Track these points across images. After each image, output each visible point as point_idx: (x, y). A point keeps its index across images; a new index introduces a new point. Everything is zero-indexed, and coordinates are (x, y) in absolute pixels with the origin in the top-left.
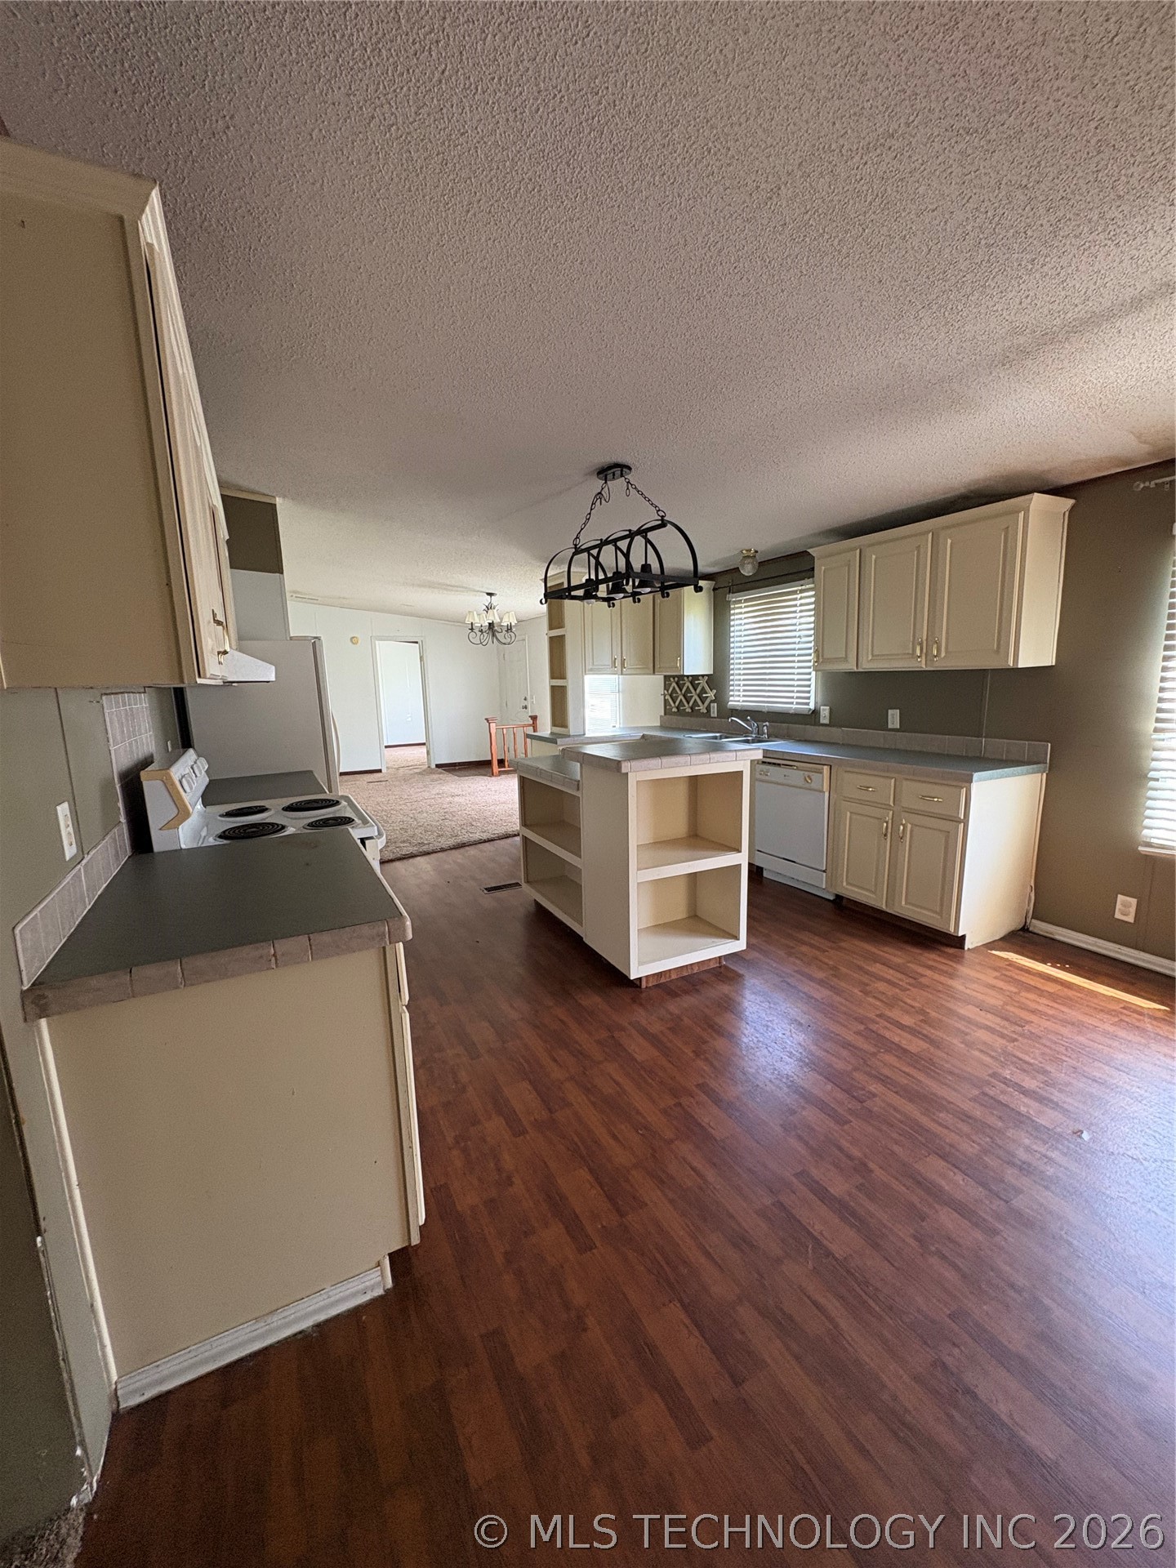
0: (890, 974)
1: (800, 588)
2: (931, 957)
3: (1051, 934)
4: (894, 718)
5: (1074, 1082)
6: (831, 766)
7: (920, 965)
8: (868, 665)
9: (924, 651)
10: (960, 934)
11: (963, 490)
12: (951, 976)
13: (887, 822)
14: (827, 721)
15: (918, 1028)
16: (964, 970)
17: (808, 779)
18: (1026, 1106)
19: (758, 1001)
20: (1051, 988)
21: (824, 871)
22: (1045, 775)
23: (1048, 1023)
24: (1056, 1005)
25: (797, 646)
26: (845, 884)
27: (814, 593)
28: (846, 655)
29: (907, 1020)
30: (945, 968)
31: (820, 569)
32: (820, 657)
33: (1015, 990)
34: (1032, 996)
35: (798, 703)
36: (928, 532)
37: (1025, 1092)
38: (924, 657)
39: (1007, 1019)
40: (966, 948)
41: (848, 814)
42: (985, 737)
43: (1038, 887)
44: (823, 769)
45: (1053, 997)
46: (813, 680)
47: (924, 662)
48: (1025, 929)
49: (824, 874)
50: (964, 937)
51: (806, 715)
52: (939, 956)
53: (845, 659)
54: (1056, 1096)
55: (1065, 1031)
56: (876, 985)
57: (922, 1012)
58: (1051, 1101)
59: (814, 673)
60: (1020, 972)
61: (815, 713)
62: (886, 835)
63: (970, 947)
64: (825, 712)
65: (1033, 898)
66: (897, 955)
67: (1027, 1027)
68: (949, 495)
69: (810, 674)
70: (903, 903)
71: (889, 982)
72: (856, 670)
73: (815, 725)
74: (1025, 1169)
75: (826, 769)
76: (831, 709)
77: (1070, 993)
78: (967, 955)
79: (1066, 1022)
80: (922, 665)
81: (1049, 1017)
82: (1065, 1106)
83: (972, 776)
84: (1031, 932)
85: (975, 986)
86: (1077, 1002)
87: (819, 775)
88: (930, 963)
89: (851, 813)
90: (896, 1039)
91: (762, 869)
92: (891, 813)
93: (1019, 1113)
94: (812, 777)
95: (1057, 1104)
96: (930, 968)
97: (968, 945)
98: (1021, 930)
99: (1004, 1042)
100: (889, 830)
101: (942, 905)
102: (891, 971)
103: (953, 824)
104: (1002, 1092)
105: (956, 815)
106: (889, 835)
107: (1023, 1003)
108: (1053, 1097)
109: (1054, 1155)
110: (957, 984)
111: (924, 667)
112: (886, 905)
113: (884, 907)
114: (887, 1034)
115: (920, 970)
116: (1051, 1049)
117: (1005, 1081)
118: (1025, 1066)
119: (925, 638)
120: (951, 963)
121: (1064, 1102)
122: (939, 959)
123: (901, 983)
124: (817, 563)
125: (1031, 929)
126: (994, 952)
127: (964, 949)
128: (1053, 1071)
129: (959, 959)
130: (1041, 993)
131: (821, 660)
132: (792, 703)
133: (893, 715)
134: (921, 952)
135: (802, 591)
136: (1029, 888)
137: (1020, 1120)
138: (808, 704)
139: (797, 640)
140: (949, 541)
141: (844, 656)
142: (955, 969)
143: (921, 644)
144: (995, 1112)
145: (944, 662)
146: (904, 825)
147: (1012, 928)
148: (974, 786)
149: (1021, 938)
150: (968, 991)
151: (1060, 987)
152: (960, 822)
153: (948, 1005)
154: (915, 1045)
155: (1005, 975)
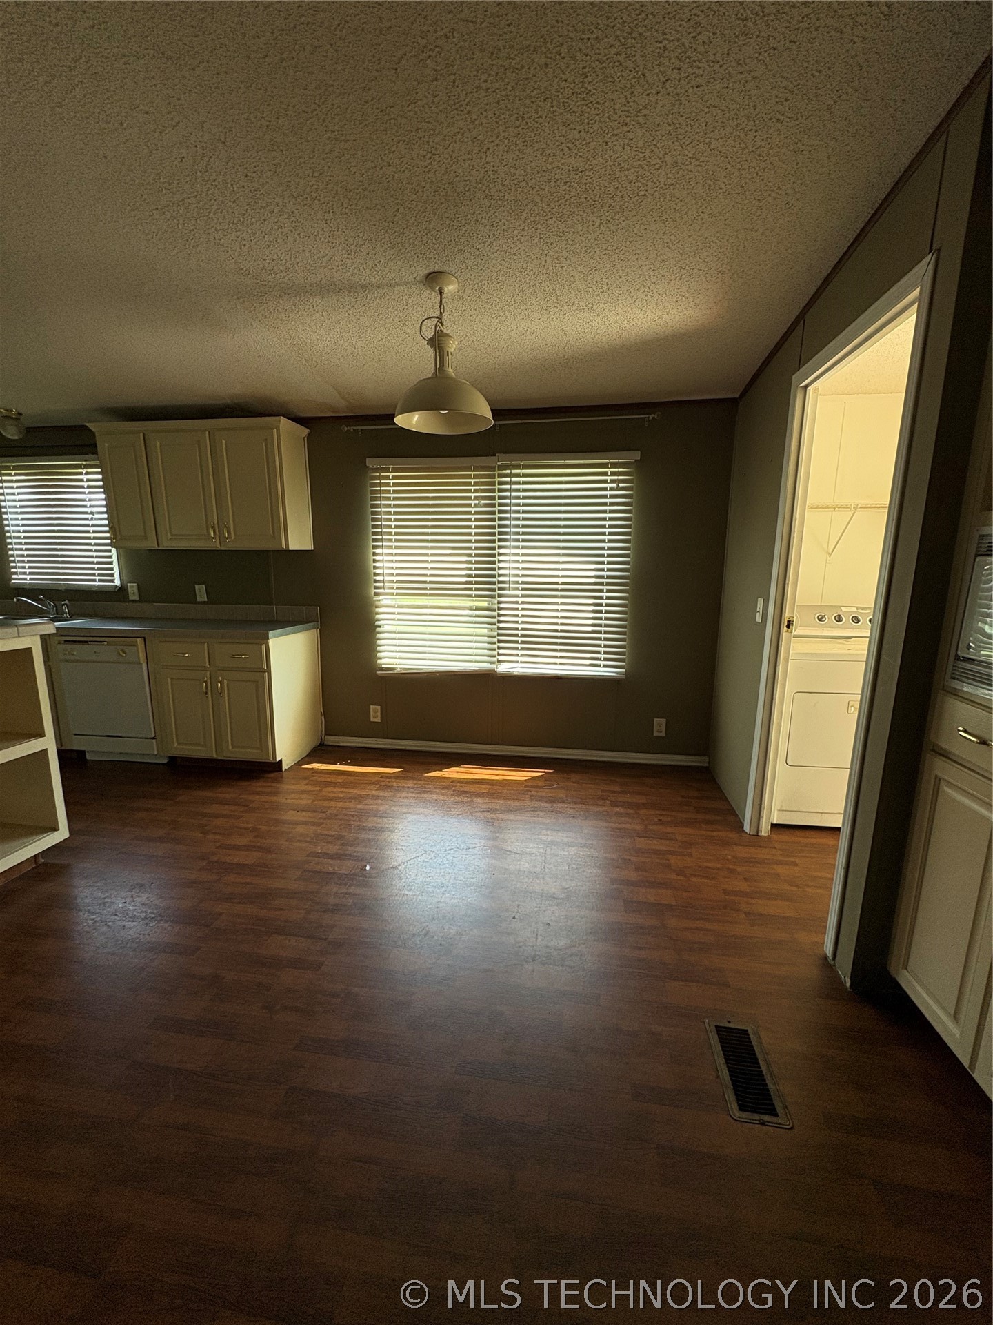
0: (226, 809)
1: (84, 463)
2: (257, 785)
3: (337, 743)
4: (201, 592)
5: (359, 836)
6: (144, 638)
7: (250, 794)
8: (167, 544)
9: (217, 533)
10: (278, 760)
11: (229, 401)
12: (275, 794)
13: (206, 682)
14: (136, 597)
15: (252, 844)
16: (285, 786)
17: (121, 653)
18: (331, 866)
19: (91, 883)
20: (340, 779)
21: (153, 738)
22: (318, 630)
23: (342, 803)
24: (344, 790)
25: (90, 523)
26: (176, 744)
27: (100, 470)
28: (145, 533)
29: (243, 841)
30: (270, 790)
31: (103, 445)
32: (118, 534)
33: (318, 788)
34: (330, 789)
35: (100, 581)
36: (206, 430)
37: (330, 857)
38: (217, 538)
39: (315, 811)
40: (284, 770)
41: (169, 680)
42: (276, 605)
43: (326, 712)
44: (137, 641)
45: (343, 785)
46: (115, 559)
47: (218, 541)
48: (322, 744)
49: (154, 741)
50: (281, 761)
51: (114, 592)
52: (264, 781)
53: (145, 537)
54: (350, 850)
55: (351, 805)
56: (214, 823)
57: (254, 829)
58: (346, 855)
59: (114, 550)
60: (322, 775)
61: (122, 589)
62: (206, 693)
63: (287, 768)
64: (132, 588)
65: (323, 719)
66: (229, 792)
67: (329, 811)
68: (217, 402)
69: (110, 551)
70: (230, 747)
71: (224, 816)
72: (157, 547)
73: (124, 601)
74: (336, 909)
75: (140, 642)
76: (138, 585)
77: (351, 778)
78: (284, 774)
79: (350, 799)
80: (216, 545)
81: (341, 799)
82: (355, 854)
83: (268, 633)
84: (326, 745)
85: (292, 796)
86: (356, 783)
87: (133, 647)
88: (258, 789)
89: (172, 679)
90: (236, 860)
91: (83, 753)
92: (208, 673)
93: (329, 873)
94: (126, 651)
95: (350, 855)
96: (258, 793)
97: (285, 767)
98: (319, 746)
99: (314, 828)
100: (209, 689)
101: (261, 741)
102: (227, 807)
103: (259, 675)
104: (318, 863)
105: (260, 667)
106: (209, 693)
107: (325, 796)
108: (347, 852)
109: (352, 890)
110: (280, 799)
111: (219, 548)
112: (217, 754)
113: (215, 756)
114: (228, 859)
115: (251, 798)
116: (344, 820)
117: (318, 855)
118: (329, 839)
119: (216, 522)
120: (273, 785)
121: (355, 852)
122: (265, 784)
123: (236, 814)
124: (98, 439)
125: (325, 743)
126: (303, 767)
127: (281, 770)
128: (346, 834)
129: (279, 780)
130: (334, 784)
131: (119, 537)
132: (94, 581)
133: (199, 589)
134: (249, 783)
135: (86, 467)
136: (320, 714)
137: (329, 877)
138: (113, 581)
139: (90, 516)
140: (224, 442)
141: (143, 534)
142: (278, 788)
143: (213, 527)
144: (313, 881)
145: (234, 543)
146: (220, 682)
147: (314, 746)
148: (272, 642)
149: (320, 751)
150: (289, 801)
151: (345, 777)
152: (265, 672)
153: (274, 817)
154: (251, 858)
155: (312, 780)
